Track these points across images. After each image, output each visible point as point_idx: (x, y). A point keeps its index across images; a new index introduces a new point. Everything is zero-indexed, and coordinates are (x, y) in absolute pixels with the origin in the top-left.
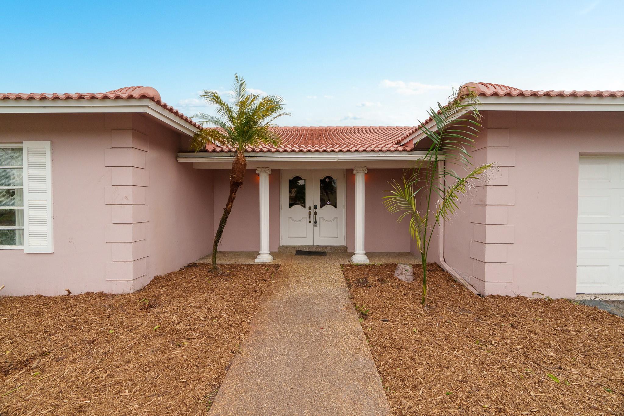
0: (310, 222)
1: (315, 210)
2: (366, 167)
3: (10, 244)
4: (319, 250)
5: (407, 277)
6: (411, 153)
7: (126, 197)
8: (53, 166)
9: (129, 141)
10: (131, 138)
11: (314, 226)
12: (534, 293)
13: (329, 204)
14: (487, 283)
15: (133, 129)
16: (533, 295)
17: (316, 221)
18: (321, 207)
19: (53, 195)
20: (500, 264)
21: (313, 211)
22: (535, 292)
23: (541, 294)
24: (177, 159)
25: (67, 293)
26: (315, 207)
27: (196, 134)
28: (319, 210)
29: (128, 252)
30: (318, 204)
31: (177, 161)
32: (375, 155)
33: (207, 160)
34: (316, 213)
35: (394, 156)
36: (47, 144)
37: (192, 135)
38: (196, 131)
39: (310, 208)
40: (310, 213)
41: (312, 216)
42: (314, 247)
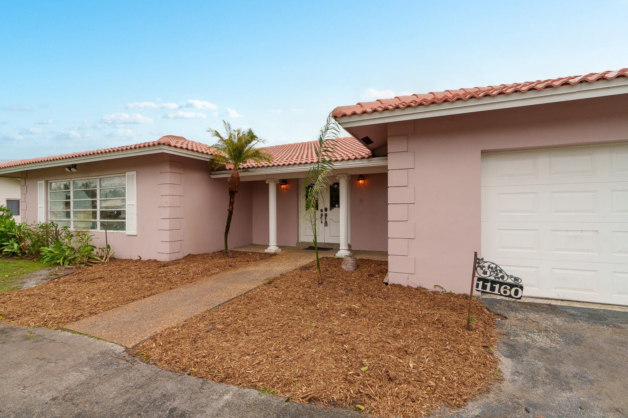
0: (322, 222)
1: (326, 212)
2: (346, 174)
3: (122, 230)
4: (327, 247)
5: (348, 267)
6: (370, 159)
7: (166, 203)
8: (137, 186)
9: (167, 168)
10: (169, 167)
11: (325, 226)
12: (436, 286)
13: (337, 207)
14: (391, 273)
15: (170, 161)
16: (435, 288)
17: (326, 222)
18: (331, 209)
19: (137, 202)
20: (402, 256)
21: (324, 213)
22: (438, 286)
23: (441, 287)
24: (210, 176)
25: (139, 258)
26: (326, 210)
27: (211, 159)
28: (328, 212)
29: (166, 236)
30: (328, 206)
31: (211, 178)
32: (341, 164)
33: (226, 176)
34: (326, 215)
35: (356, 163)
36: (134, 173)
37: (208, 160)
38: (210, 157)
39: (322, 211)
40: (322, 215)
41: (324, 217)
42: (325, 244)
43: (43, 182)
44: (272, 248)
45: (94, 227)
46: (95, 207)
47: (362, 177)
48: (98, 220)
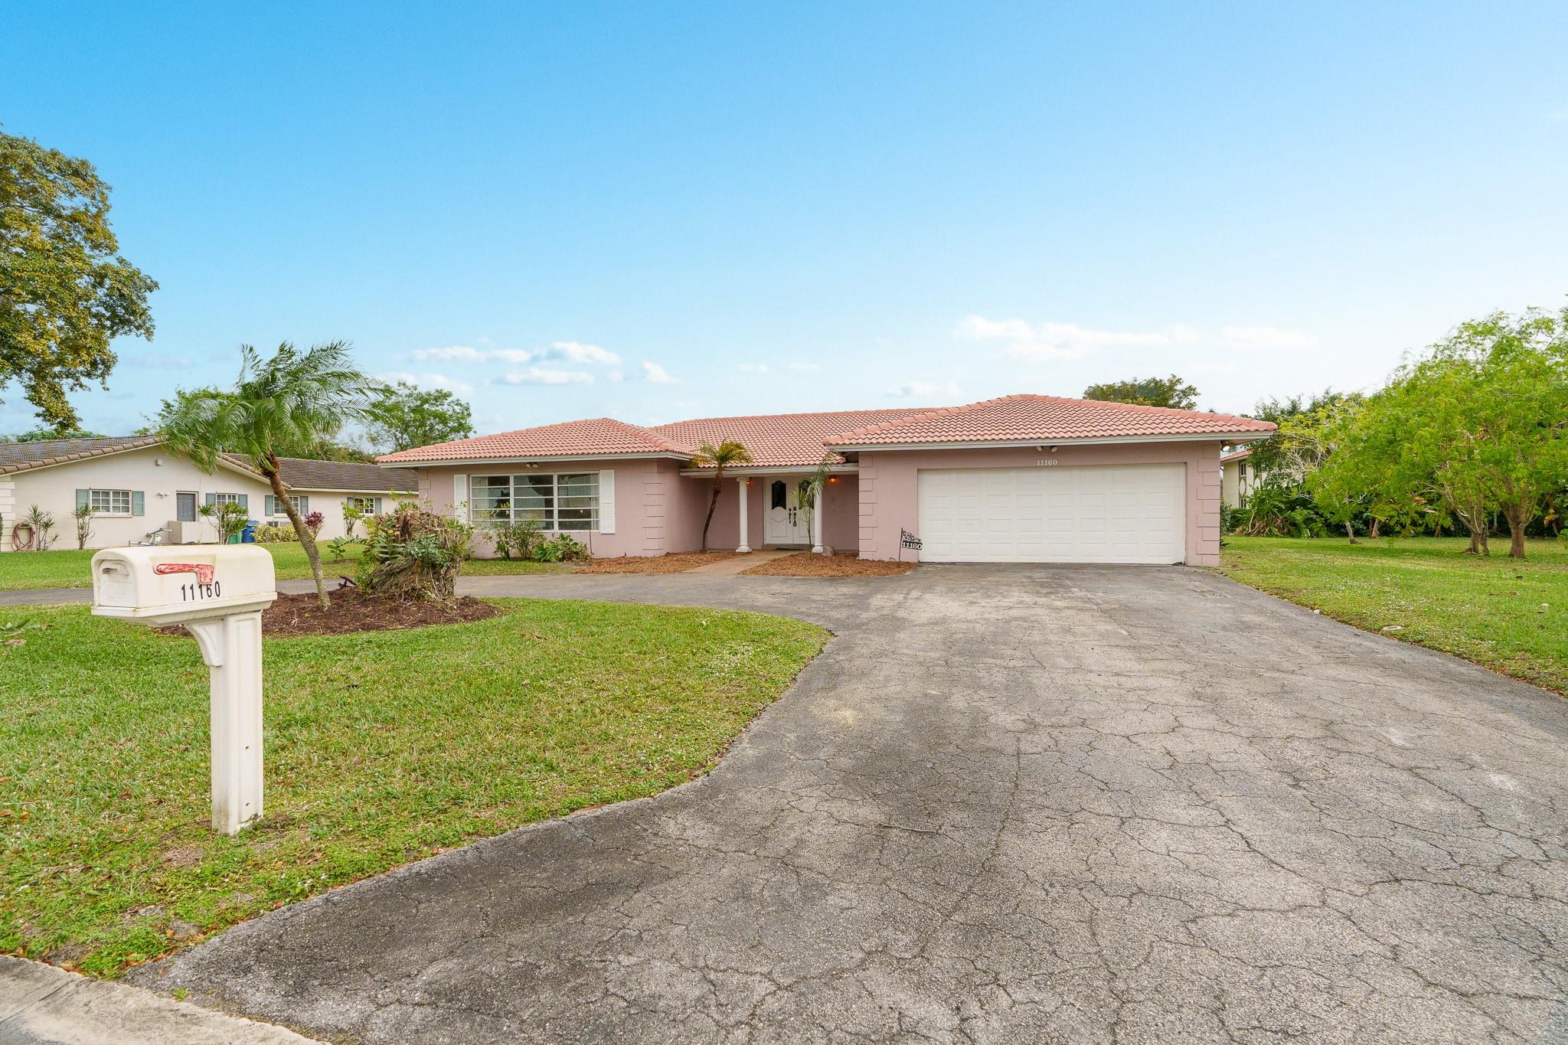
0: (790, 523)
1: (794, 512)
2: (821, 476)
3: (591, 529)
4: (796, 547)
6: (845, 464)
7: (654, 501)
9: (655, 469)
10: (656, 467)
11: (793, 525)
13: (806, 505)
14: (862, 550)
16: (890, 559)
17: (795, 522)
18: (800, 508)
21: (792, 512)
26: (795, 509)
28: (797, 512)
29: (653, 533)
30: (797, 505)
34: (795, 515)
36: (612, 471)
39: (790, 510)
40: (790, 514)
41: (792, 516)
42: (785, 545)
43: (465, 476)
44: (744, 547)
45: (549, 526)
46: (549, 503)
47: (835, 477)
48: (556, 519)
